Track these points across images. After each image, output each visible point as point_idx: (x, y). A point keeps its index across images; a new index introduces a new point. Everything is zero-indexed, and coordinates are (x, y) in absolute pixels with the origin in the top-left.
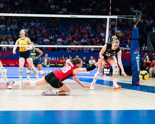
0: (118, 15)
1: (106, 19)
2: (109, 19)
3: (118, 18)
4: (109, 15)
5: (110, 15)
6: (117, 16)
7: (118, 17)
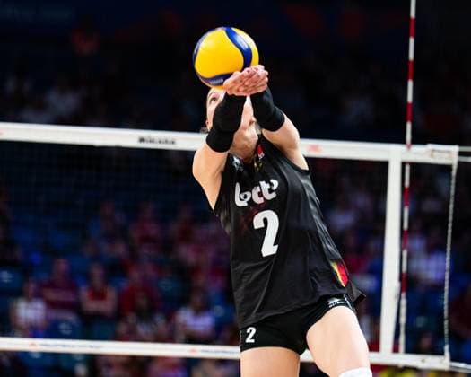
0: (460, 144)
1: (384, 166)
2: (404, 164)
3: (460, 163)
4: (402, 141)
5: (409, 137)
6: (455, 149)
7: (461, 154)
